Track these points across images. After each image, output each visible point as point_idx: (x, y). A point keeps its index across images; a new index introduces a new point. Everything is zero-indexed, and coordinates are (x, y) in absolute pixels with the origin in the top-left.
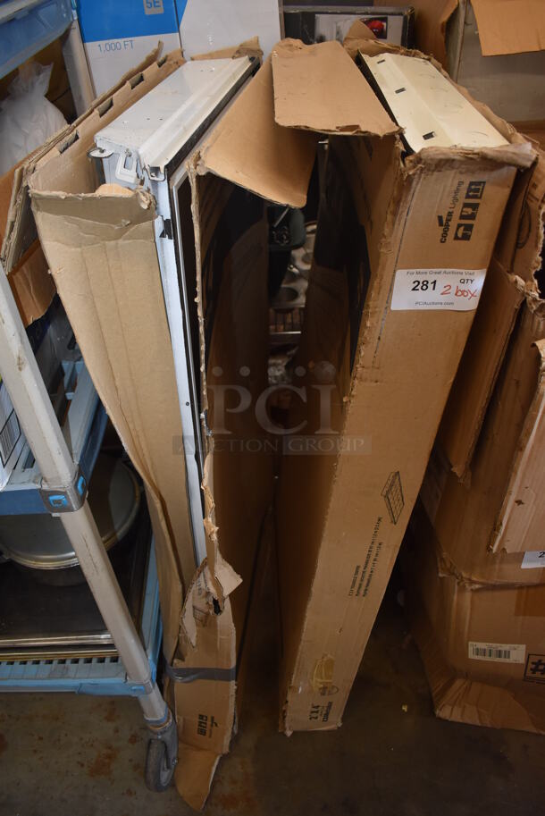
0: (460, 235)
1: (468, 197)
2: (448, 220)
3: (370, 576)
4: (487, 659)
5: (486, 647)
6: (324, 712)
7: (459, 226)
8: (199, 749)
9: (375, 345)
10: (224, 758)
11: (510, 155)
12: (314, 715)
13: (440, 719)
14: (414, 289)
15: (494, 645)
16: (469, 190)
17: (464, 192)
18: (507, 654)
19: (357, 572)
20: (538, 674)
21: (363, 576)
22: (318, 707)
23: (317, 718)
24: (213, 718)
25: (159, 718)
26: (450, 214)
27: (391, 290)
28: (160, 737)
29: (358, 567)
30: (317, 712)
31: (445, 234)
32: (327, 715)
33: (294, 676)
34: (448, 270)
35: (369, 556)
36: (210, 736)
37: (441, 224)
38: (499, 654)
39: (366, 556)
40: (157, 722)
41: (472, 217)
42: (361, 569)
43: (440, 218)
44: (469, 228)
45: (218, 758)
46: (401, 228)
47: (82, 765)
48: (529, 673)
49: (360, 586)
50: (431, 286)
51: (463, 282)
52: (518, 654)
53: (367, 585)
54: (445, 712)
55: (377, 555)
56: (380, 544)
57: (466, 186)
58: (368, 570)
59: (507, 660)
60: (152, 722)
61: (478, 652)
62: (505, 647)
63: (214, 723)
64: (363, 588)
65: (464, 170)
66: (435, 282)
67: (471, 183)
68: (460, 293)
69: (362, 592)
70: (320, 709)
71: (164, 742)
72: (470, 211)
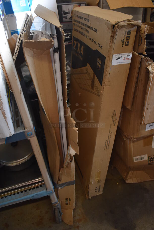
0: (126, 44)
1: (128, 35)
2: (124, 41)
3: (109, 142)
4: (138, 161)
5: (138, 158)
6: (99, 189)
7: (126, 42)
8: (67, 209)
9: (109, 75)
10: (75, 209)
11: (137, 23)
12: (96, 190)
13: (128, 184)
14: (117, 59)
15: (140, 156)
16: (128, 33)
17: (127, 33)
18: (143, 158)
20: (151, 162)
21: (107, 143)
22: (97, 188)
23: (97, 191)
24: (70, 198)
25: (56, 201)
26: (124, 39)
27: (112, 60)
28: (57, 207)
29: (106, 140)
30: (97, 189)
31: (123, 45)
32: (99, 190)
33: (91, 179)
34: (124, 54)
35: (109, 137)
36: (69, 204)
37: (122, 42)
38: (141, 159)
39: (108, 137)
40: (56, 202)
41: (128, 40)
42: (107, 141)
43: (122, 40)
44: (128, 42)
45: (73, 210)
46: (114, 44)
47: (34, 224)
48: (149, 162)
50: (120, 58)
51: (127, 56)
52: (146, 157)
53: (109, 145)
54: (128, 181)
55: (110, 136)
56: (111, 132)
57: (127, 32)
58: (109, 141)
59: (144, 160)
60: (54, 203)
61: (136, 160)
62: (142, 156)
63: (70, 200)
64: (107, 147)
65: (127, 28)
66: (121, 57)
67: (128, 31)
68: (127, 59)
69: (107, 148)
70: (98, 188)
71: (58, 208)
72: (128, 38)
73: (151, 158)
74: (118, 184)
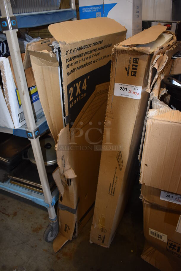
0: (133, 74)
1: (133, 62)
2: (129, 69)
3: (115, 188)
4: (154, 236)
5: (154, 232)
6: (103, 239)
7: (132, 71)
9: (111, 106)
11: (142, 50)
12: (100, 239)
13: (141, 258)
14: (120, 90)
15: (157, 232)
16: (134, 60)
17: (132, 61)
18: (161, 237)
19: (110, 186)
20: (171, 249)
21: (112, 188)
22: (100, 236)
23: (100, 240)
24: (69, 227)
25: (52, 219)
26: (129, 67)
27: (114, 89)
28: (52, 225)
29: (111, 184)
30: (100, 238)
31: (128, 73)
32: (103, 240)
33: (93, 220)
34: (130, 85)
35: (114, 181)
36: (67, 233)
37: (126, 70)
38: (158, 236)
40: (52, 220)
41: (136, 69)
42: (112, 185)
43: (126, 68)
44: (135, 72)
46: (115, 70)
48: (168, 248)
49: (112, 191)
50: (125, 90)
51: (134, 89)
52: (164, 238)
53: (114, 192)
55: (116, 181)
56: (117, 177)
57: (132, 59)
58: (114, 186)
59: (161, 240)
60: (50, 219)
61: (152, 233)
62: (161, 234)
63: (69, 229)
64: (113, 193)
65: (131, 54)
66: (126, 88)
67: (134, 59)
68: (134, 93)
69: (112, 194)
70: (101, 237)
72: (135, 67)
73: (171, 244)
74: (132, 251)
